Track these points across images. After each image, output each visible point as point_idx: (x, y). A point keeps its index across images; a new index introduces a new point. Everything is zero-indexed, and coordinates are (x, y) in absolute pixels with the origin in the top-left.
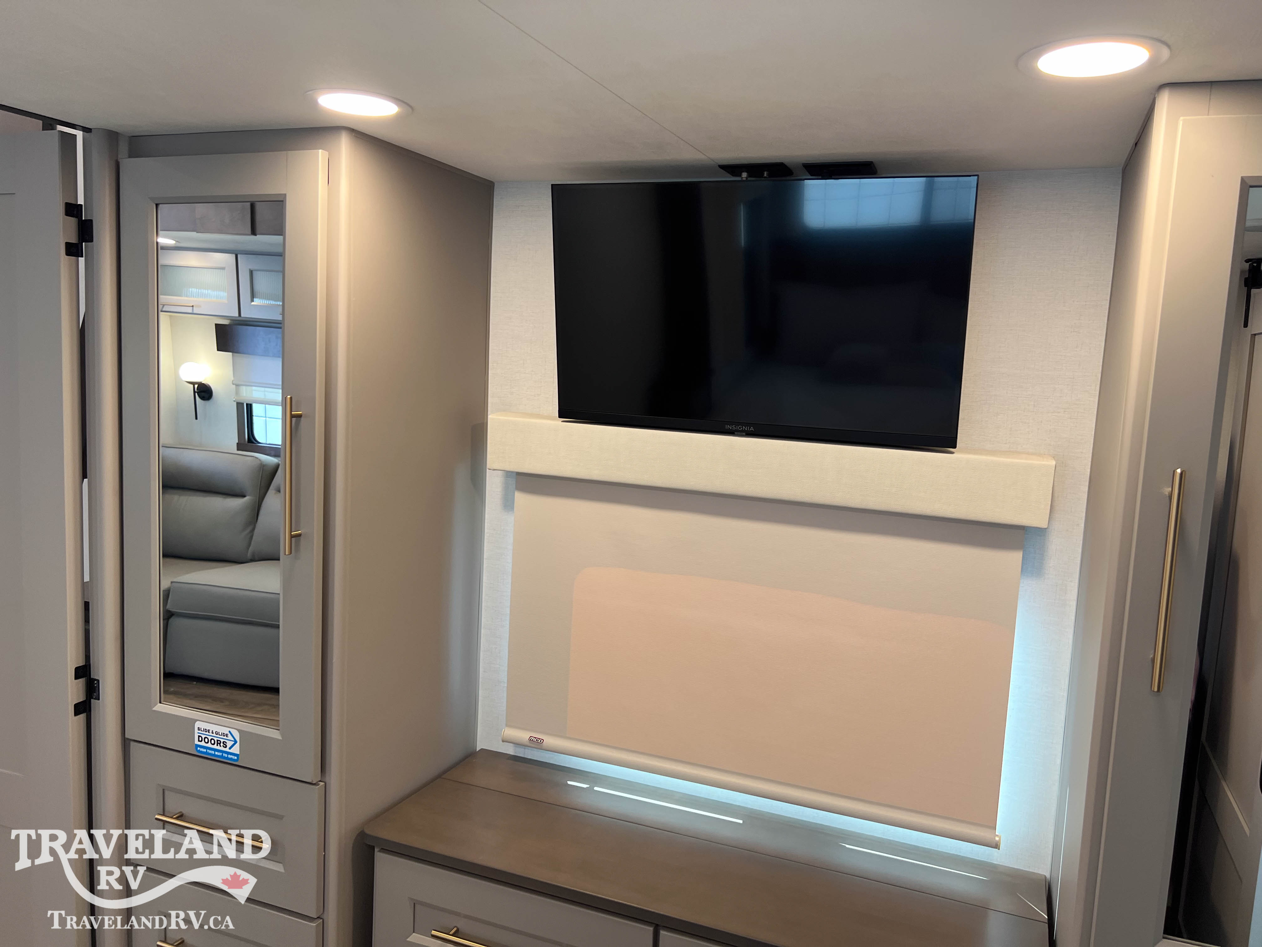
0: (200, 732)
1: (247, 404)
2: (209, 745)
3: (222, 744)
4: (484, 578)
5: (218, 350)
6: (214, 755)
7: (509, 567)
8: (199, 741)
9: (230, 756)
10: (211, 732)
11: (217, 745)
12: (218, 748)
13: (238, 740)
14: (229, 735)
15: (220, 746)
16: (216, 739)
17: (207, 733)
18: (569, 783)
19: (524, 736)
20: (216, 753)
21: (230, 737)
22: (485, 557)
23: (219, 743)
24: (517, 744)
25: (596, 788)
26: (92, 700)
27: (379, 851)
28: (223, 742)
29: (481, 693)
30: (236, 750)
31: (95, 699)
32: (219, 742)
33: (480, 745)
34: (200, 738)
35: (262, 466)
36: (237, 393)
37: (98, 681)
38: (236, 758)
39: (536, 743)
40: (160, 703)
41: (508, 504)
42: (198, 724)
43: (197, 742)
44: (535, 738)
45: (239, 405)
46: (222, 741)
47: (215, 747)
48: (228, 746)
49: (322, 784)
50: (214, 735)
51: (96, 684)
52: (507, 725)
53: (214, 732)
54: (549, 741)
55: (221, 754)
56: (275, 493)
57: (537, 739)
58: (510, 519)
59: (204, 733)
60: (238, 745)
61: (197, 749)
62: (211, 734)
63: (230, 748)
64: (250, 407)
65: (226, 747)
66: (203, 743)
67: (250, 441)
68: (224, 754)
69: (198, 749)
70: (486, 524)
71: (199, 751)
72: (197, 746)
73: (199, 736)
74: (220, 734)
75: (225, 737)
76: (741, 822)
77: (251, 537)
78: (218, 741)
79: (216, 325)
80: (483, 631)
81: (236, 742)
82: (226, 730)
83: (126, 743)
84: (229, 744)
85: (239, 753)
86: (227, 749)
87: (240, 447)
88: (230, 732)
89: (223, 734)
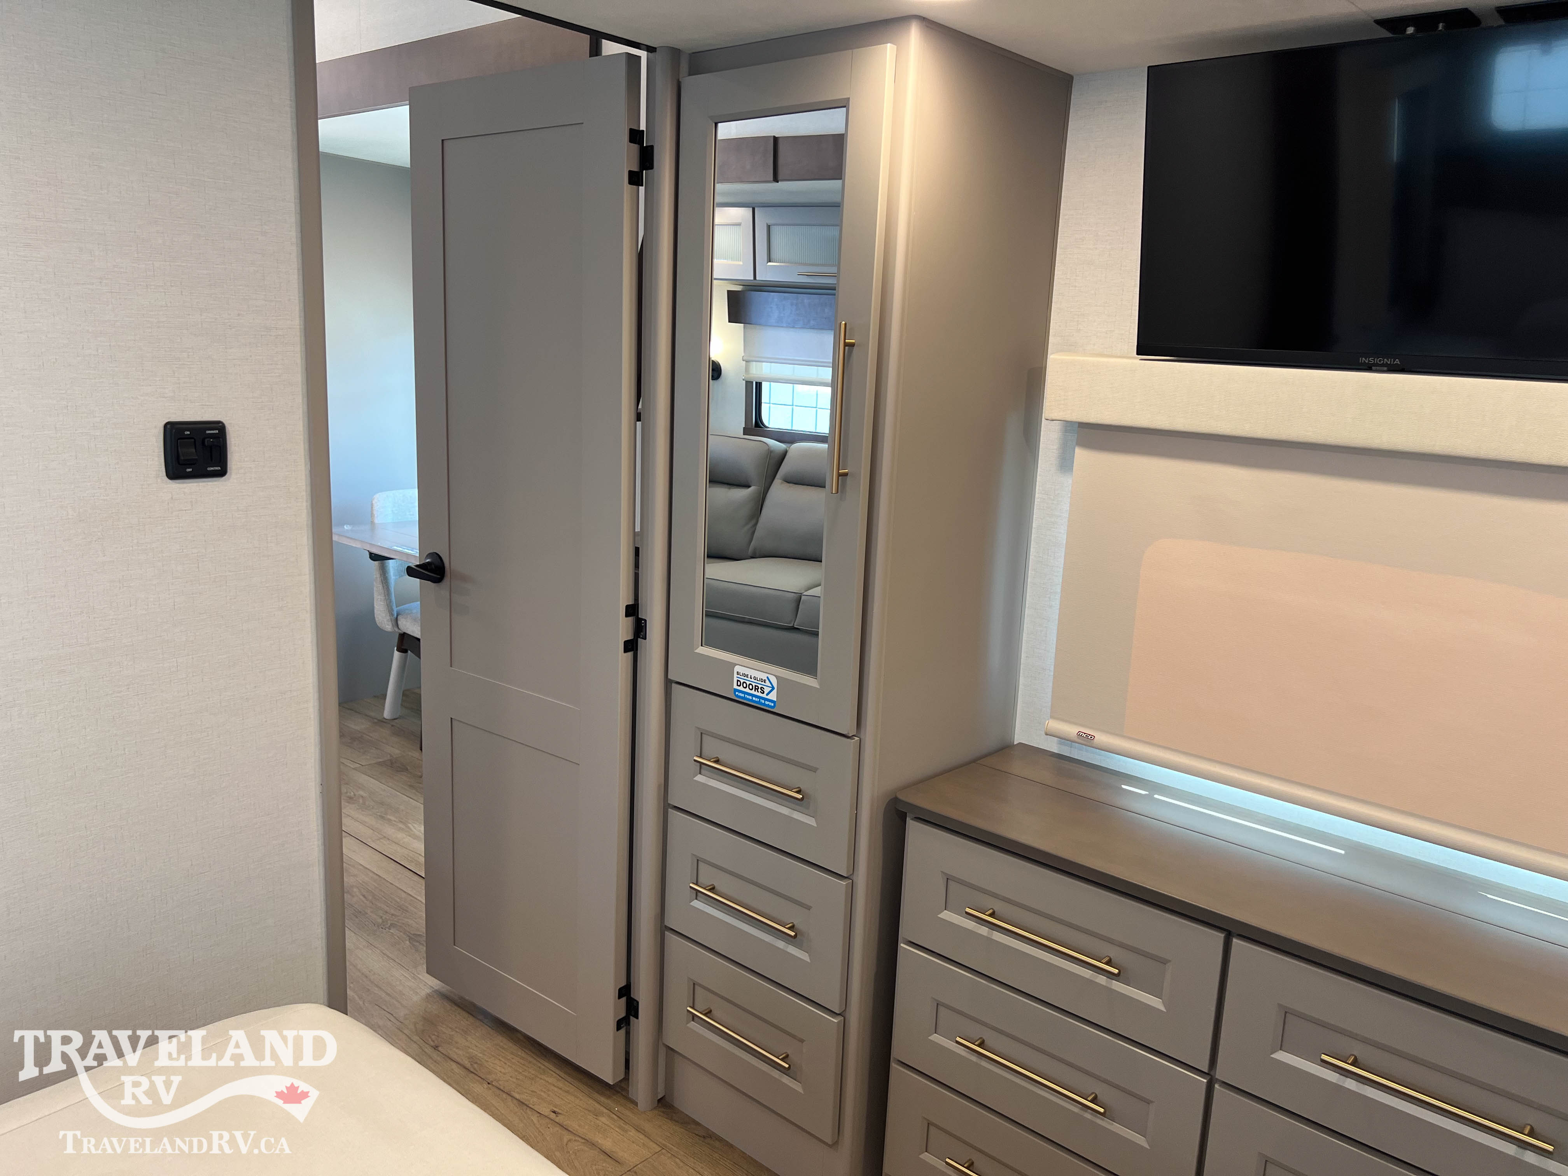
0: (739, 676)
1: (756, 383)
2: (747, 690)
3: (759, 690)
4: (1032, 550)
5: (729, 322)
6: (752, 700)
7: (1063, 538)
8: (738, 685)
9: (767, 703)
10: (749, 677)
11: (755, 691)
12: (756, 693)
13: (775, 686)
14: (767, 681)
15: (758, 692)
16: (754, 684)
17: (745, 678)
18: (1124, 787)
19: (1071, 730)
20: (754, 699)
21: (768, 683)
22: (1034, 525)
23: (756, 689)
24: (1063, 739)
25: (1156, 796)
26: (639, 639)
27: (912, 819)
28: (761, 688)
29: (1022, 680)
30: (773, 696)
31: (642, 638)
32: (757, 687)
33: (1020, 737)
34: (739, 682)
35: (770, 452)
36: (747, 369)
37: (645, 621)
38: (773, 705)
39: (1086, 740)
40: (702, 646)
41: (1065, 463)
42: (737, 669)
43: (735, 687)
44: (1085, 734)
45: (748, 384)
46: (760, 686)
47: (753, 692)
48: (766, 693)
49: (857, 738)
50: (753, 680)
51: (643, 623)
52: (1052, 717)
53: (753, 677)
54: (1101, 738)
55: (758, 700)
56: (782, 483)
57: (1087, 735)
58: (1067, 481)
59: (743, 677)
60: (775, 691)
61: (735, 693)
62: (749, 679)
63: (767, 695)
64: (759, 385)
65: (763, 693)
66: (741, 688)
67: (757, 425)
68: (761, 700)
69: (737, 693)
70: (1037, 488)
71: (737, 696)
72: (736, 690)
73: (738, 681)
74: (758, 679)
75: (763, 683)
76: (1343, 852)
77: (754, 532)
78: (755, 686)
79: (728, 291)
80: (1027, 612)
81: (773, 688)
82: (764, 676)
83: (668, 683)
84: (767, 690)
85: (776, 700)
86: (764, 696)
87: (746, 431)
88: (768, 677)
89: (761, 680)
